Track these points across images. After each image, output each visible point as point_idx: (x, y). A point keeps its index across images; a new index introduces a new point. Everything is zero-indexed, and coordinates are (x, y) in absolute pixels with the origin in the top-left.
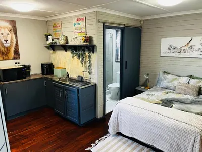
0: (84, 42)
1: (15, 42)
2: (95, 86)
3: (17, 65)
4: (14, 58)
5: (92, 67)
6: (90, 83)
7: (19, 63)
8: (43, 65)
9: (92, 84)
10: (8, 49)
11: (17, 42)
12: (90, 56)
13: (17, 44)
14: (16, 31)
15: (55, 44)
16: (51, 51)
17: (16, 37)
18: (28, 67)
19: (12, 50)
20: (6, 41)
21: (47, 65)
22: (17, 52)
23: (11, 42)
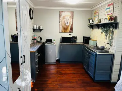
0: (109, 20)
1: (71, 23)
2: (113, 55)
3: (70, 35)
4: (70, 32)
5: (113, 41)
6: (109, 52)
7: (71, 35)
8: (84, 37)
9: (110, 53)
10: (67, 27)
11: (73, 23)
12: (113, 32)
13: (72, 25)
14: (73, 17)
15: (93, 24)
16: (92, 29)
17: (73, 20)
18: (76, 38)
19: (70, 27)
20: (67, 22)
21: (86, 37)
22: (71, 29)
23: (70, 23)
